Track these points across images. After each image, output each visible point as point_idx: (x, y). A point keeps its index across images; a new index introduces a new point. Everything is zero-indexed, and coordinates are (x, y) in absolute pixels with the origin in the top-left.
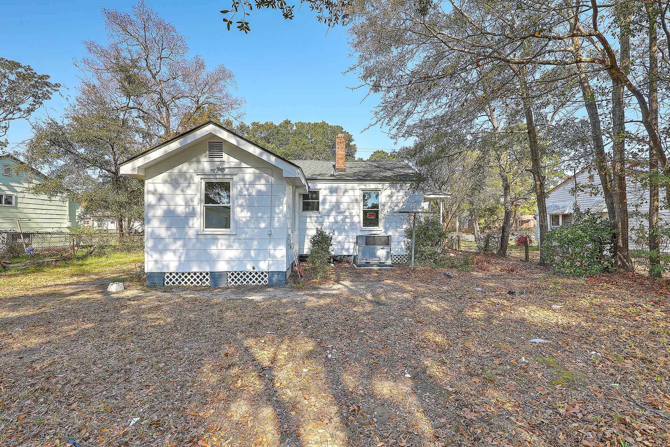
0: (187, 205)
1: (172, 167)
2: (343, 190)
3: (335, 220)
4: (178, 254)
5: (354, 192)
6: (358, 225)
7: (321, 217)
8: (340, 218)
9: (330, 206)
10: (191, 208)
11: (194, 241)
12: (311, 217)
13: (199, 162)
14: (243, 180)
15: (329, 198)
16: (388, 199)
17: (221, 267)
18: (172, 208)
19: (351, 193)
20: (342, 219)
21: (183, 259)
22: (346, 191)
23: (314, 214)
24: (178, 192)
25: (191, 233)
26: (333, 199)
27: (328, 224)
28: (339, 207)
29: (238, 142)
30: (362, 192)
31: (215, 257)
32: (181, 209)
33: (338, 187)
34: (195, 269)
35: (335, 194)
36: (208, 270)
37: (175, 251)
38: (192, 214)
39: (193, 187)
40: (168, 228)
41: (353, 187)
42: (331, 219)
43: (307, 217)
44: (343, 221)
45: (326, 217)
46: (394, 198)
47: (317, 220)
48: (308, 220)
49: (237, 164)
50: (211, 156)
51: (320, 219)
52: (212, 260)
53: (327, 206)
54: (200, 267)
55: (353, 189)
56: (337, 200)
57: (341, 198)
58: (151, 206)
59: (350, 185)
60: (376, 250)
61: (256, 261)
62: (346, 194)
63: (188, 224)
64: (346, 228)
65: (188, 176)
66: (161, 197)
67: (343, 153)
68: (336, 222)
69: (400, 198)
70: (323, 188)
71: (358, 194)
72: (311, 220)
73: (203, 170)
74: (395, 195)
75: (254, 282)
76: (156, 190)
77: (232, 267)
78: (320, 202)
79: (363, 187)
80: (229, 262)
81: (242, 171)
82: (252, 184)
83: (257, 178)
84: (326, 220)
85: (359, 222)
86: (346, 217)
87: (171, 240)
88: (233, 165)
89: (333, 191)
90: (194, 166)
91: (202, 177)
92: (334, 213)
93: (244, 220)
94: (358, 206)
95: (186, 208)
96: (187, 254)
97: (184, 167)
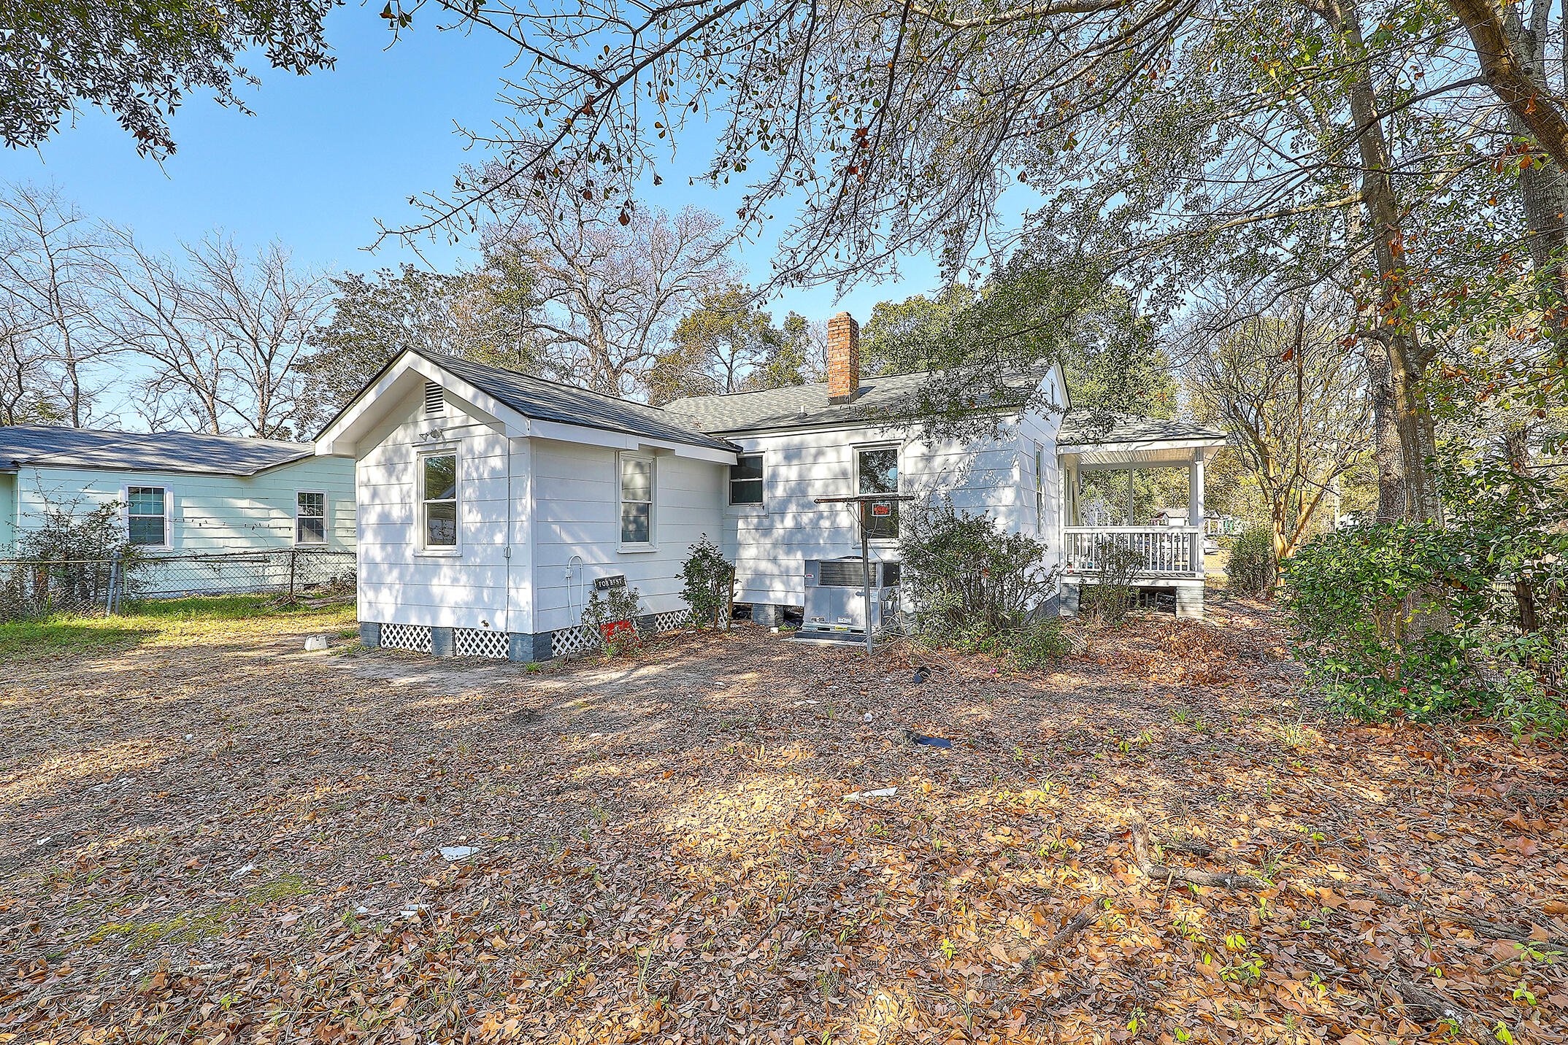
0: (403, 502)
1: (384, 437)
2: (813, 451)
3: (797, 523)
4: (394, 592)
5: (838, 452)
6: (849, 535)
7: (767, 516)
8: (806, 518)
9: (785, 489)
10: (407, 509)
11: (412, 568)
12: (746, 517)
13: (415, 423)
14: (471, 450)
15: (783, 471)
16: (921, 465)
17: (446, 619)
18: (387, 509)
19: (831, 455)
20: (811, 520)
21: (399, 601)
22: (820, 453)
23: (752, 510)
24: (394, 480)
25: (409, 553)
26: (790, 473)
27: (781, 532)
28: (804, 493)
29: (444, 379)
30: (857, 452)
31: (438, 600)
32: (397, 512)
33: (802, 443)
34: (414, 622)
35: (795, 462)
36: (429, 624)
37: (391, 587)
38: (409, 520)
39: (411, 469)
40: (383, 545)
41: (836, 440)
42: (789, 522)
43: (737, 518)
44: (815, 524)
45: (777, 517)
46: (938, 462)
47: (760, 523)
48: (741, 524)
49: (463, 421)
50: (430, 410)
51: (766, 522)
52: (431, 606)
53: (780, 492)
54: (420, 618)
55: (836, 446)
56: (800, 475)
57: (810, 470)
58: (363, 508)
59: (828, 437)
60: (845, 600)
61: (491, 610)
62: (821, 460)
63: (404, 538)
64: (821, 542)
65: (404, 449)
66: (375, 492)
67: (845, 358)
68: (799, 528)
69: (953, 459)
70: (769, 448)
71: (848, 458)
72: (748, 524)
73: (421, 436)
74: (939, 453)
75: (491, 652)
76: (368, 480)
77: (459, 620)
78: (764, 481)
79: (858, 439)
80: (455, 608)
81: (469, 432)
82: (484, 456)
83: (491, 444)
84: (779, 525)
85: (851, 527)
86: (821, 516)
87: (386, 567)
88: (457, 422)
89: (792, 455)
90: (410, 430)
91: (419, 449)
92: (793, 508)
93: (473, 529)
94: (849, 487)
95: (402, 508)
96: (405, 594)
97: (399, 434)
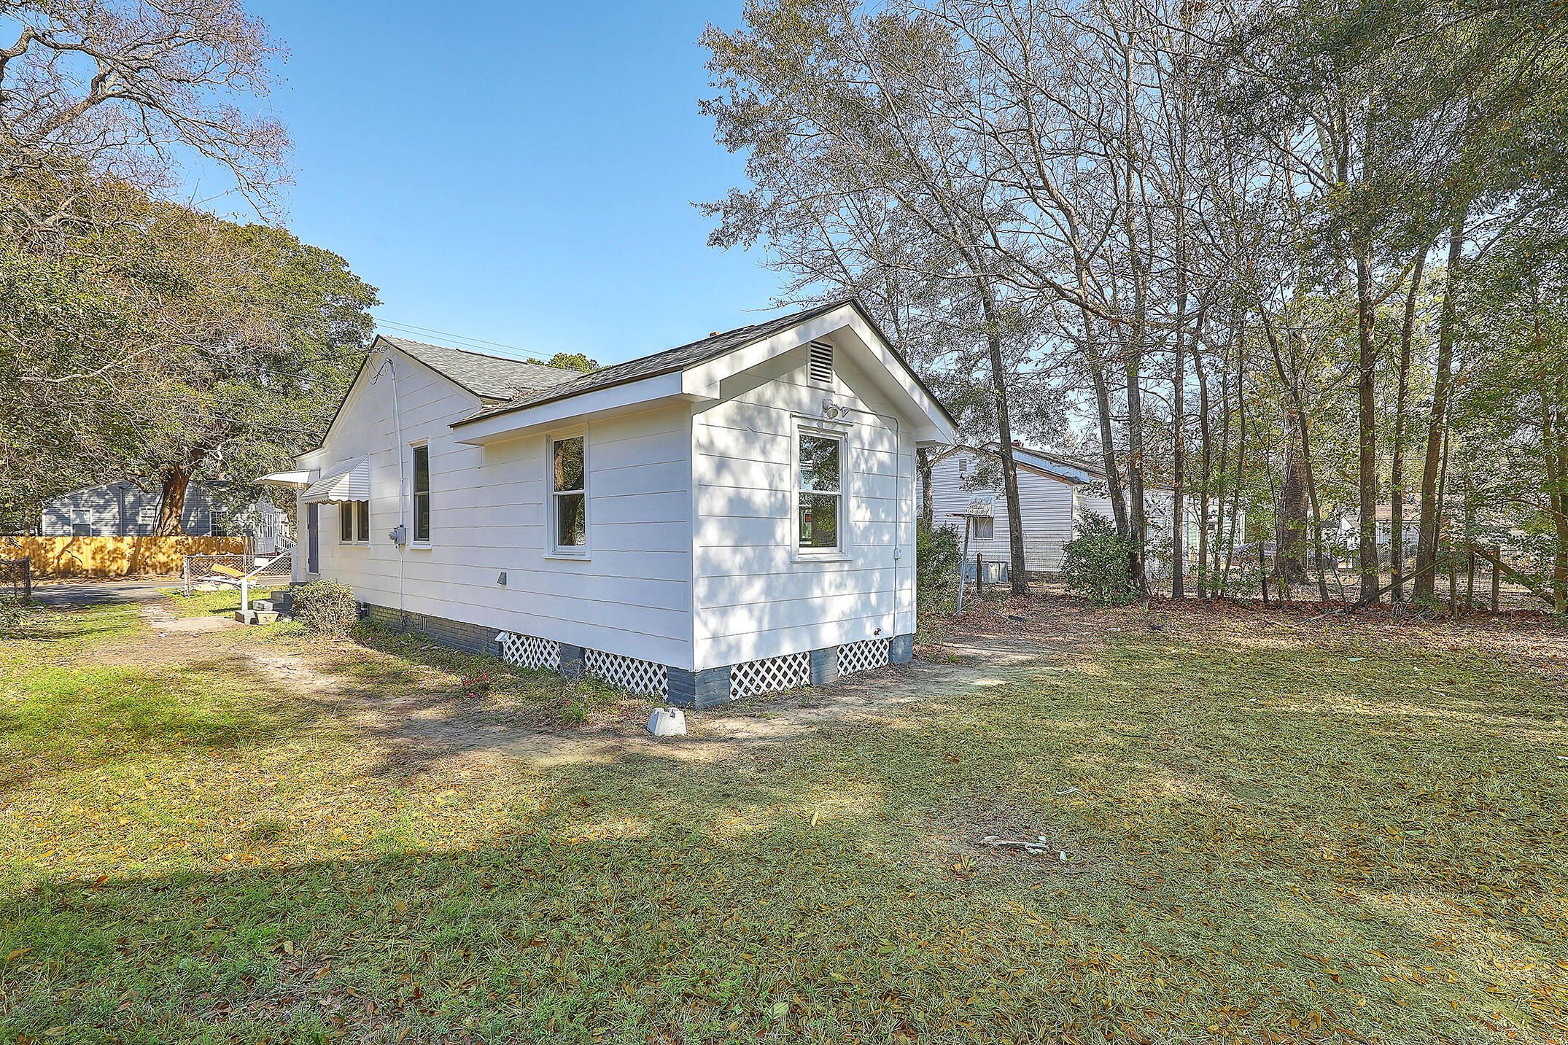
0: (773, 490)
4: (757, 613)
10: (780, 495)
11: (785, 580)
13: (792, 382)
14: (860, 438)
17: (830, 636)
18: (745, 493)
21: (766, 626)
24: (756, 454)
25: (780, 556)
31: (818, 614)
32: (760, 498)
34: (783, 650)
36: (805, 646)
37: (750, 607)
38: (780, 510)
39: (783, 443)
40: (737, 547)
49: (850, 402)
50: (814, 376)
52: (811, 624)
54: (792, 641)
58: (704, 486)
63: (772, 535)
65: (774, 413)
66: (722, 462)
73: (799, 404)
75: (870, 663)
76: (712, 442)
77: (844, 633)
80: (840, 621)
81: (859, 418)
82: (872, 449)
83: (879, 437)
87: (744, 578)
88: (844, 402)
90: (784, 390)
91: (801, 422)
93: (860, 529)
95: (770, 495)
96: (774, 613)
97: (767, 390)
